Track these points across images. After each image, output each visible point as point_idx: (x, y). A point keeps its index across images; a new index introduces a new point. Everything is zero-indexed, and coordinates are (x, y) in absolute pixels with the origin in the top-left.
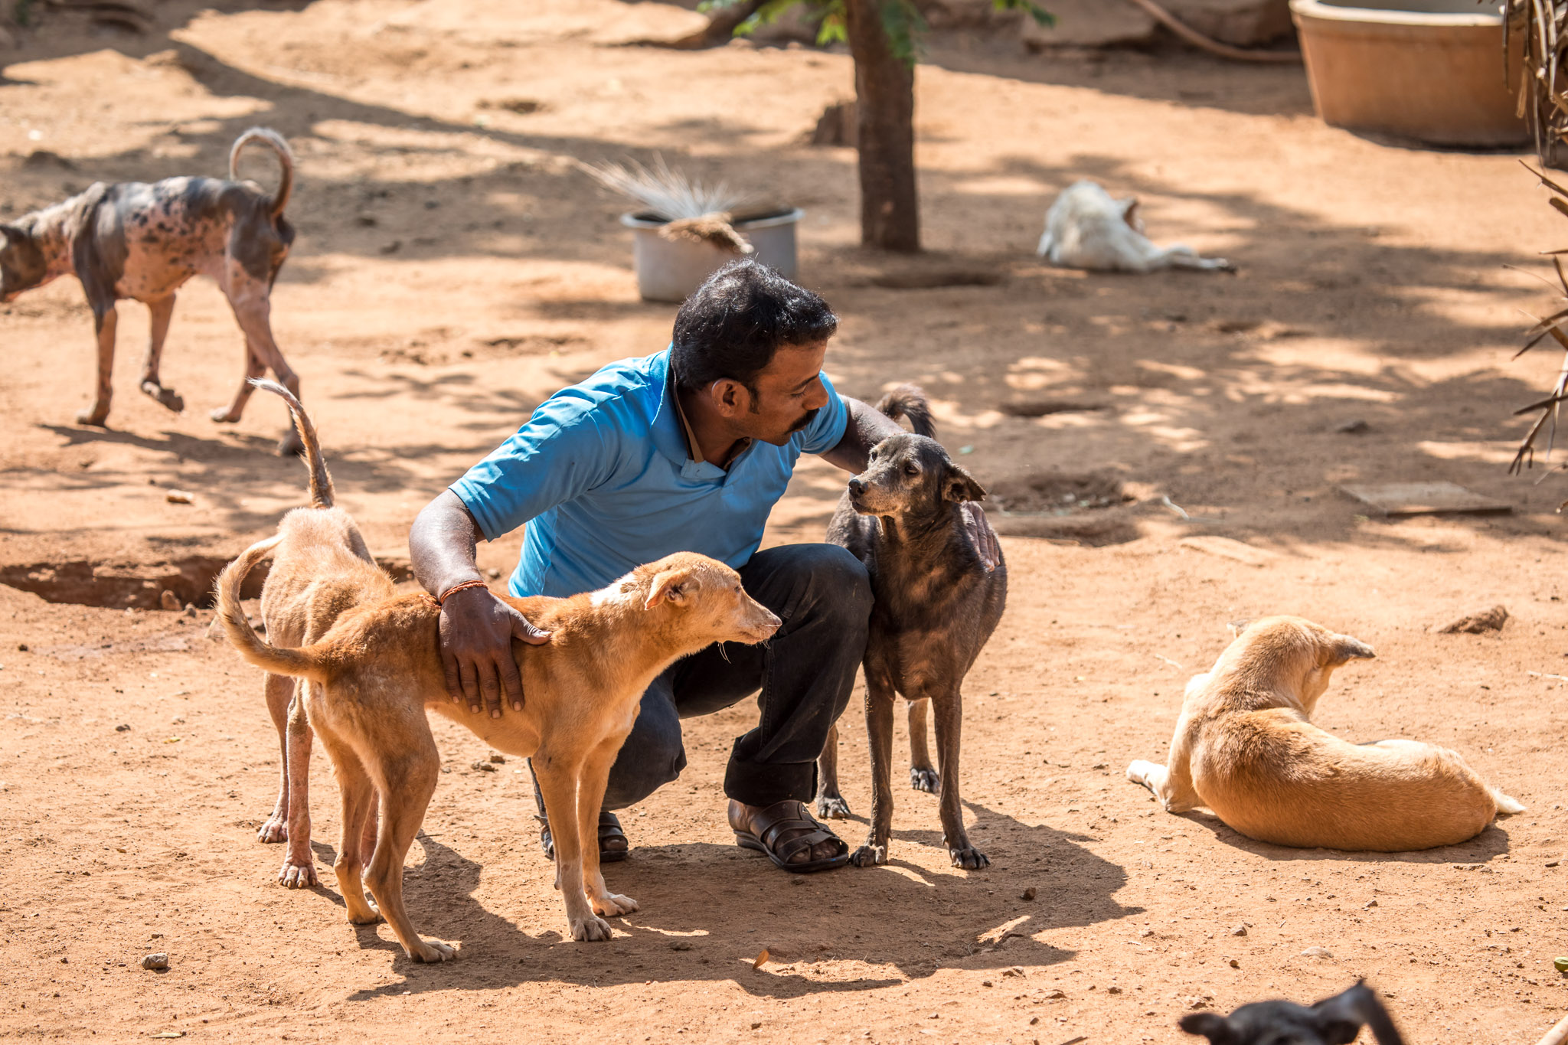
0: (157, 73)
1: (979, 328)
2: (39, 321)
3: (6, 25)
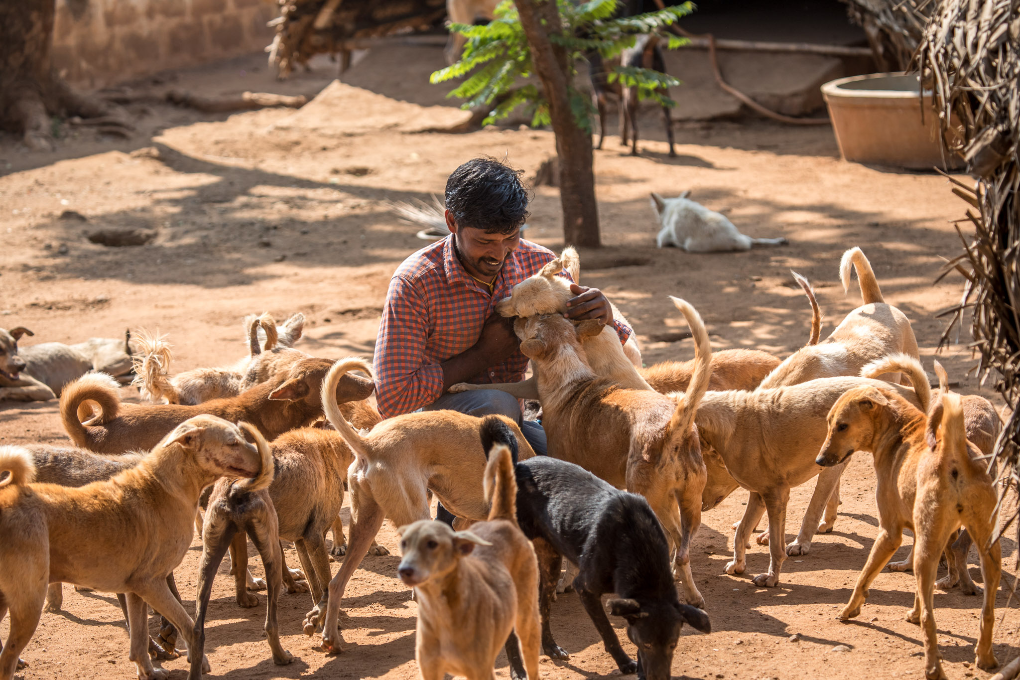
0: (138, 162)
3: (46, 138)
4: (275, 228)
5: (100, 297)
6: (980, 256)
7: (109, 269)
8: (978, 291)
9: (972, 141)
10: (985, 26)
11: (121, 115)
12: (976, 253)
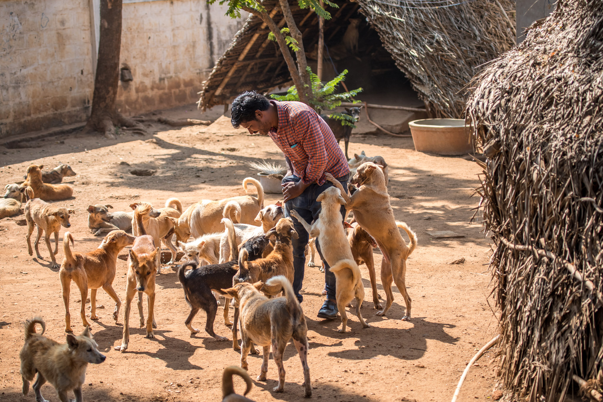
0: (148, 144)
3: (113, 134)
4: (201, 170)
5: (136, 195)
6: (487, 188)
7: (139, 184)
8: (486, 201)
9: (485, 144)
10: (491, 101)
11: (141, 126)
12: (485, 186)
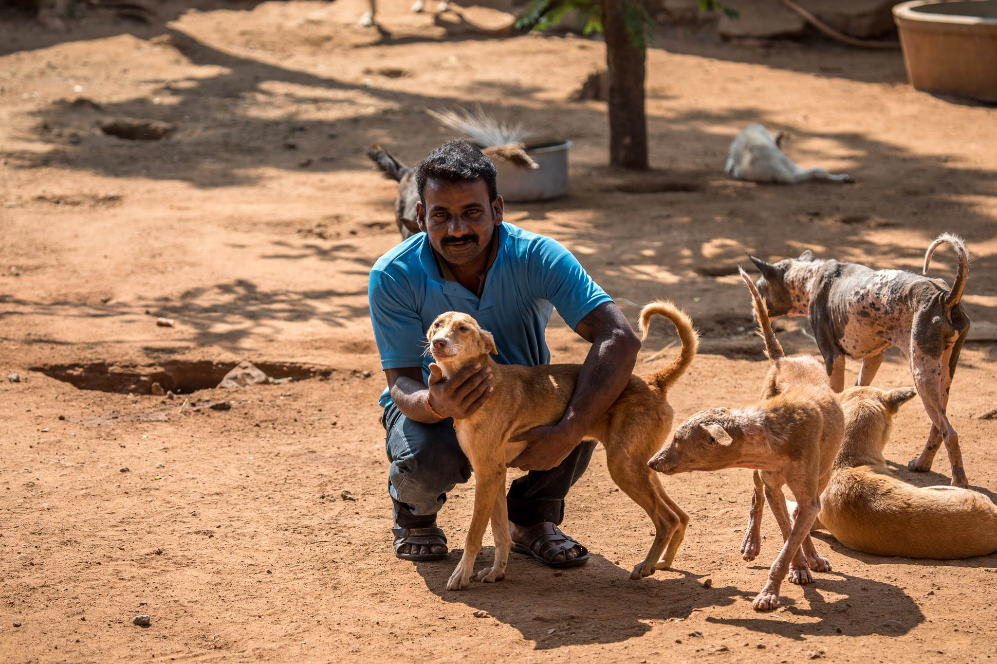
0: (158, 49)
1: (686, 219)
2: (78, 208)
3: (62, 17)
4: (302, 129)
5: (112, 193)
7: (122, 163)
